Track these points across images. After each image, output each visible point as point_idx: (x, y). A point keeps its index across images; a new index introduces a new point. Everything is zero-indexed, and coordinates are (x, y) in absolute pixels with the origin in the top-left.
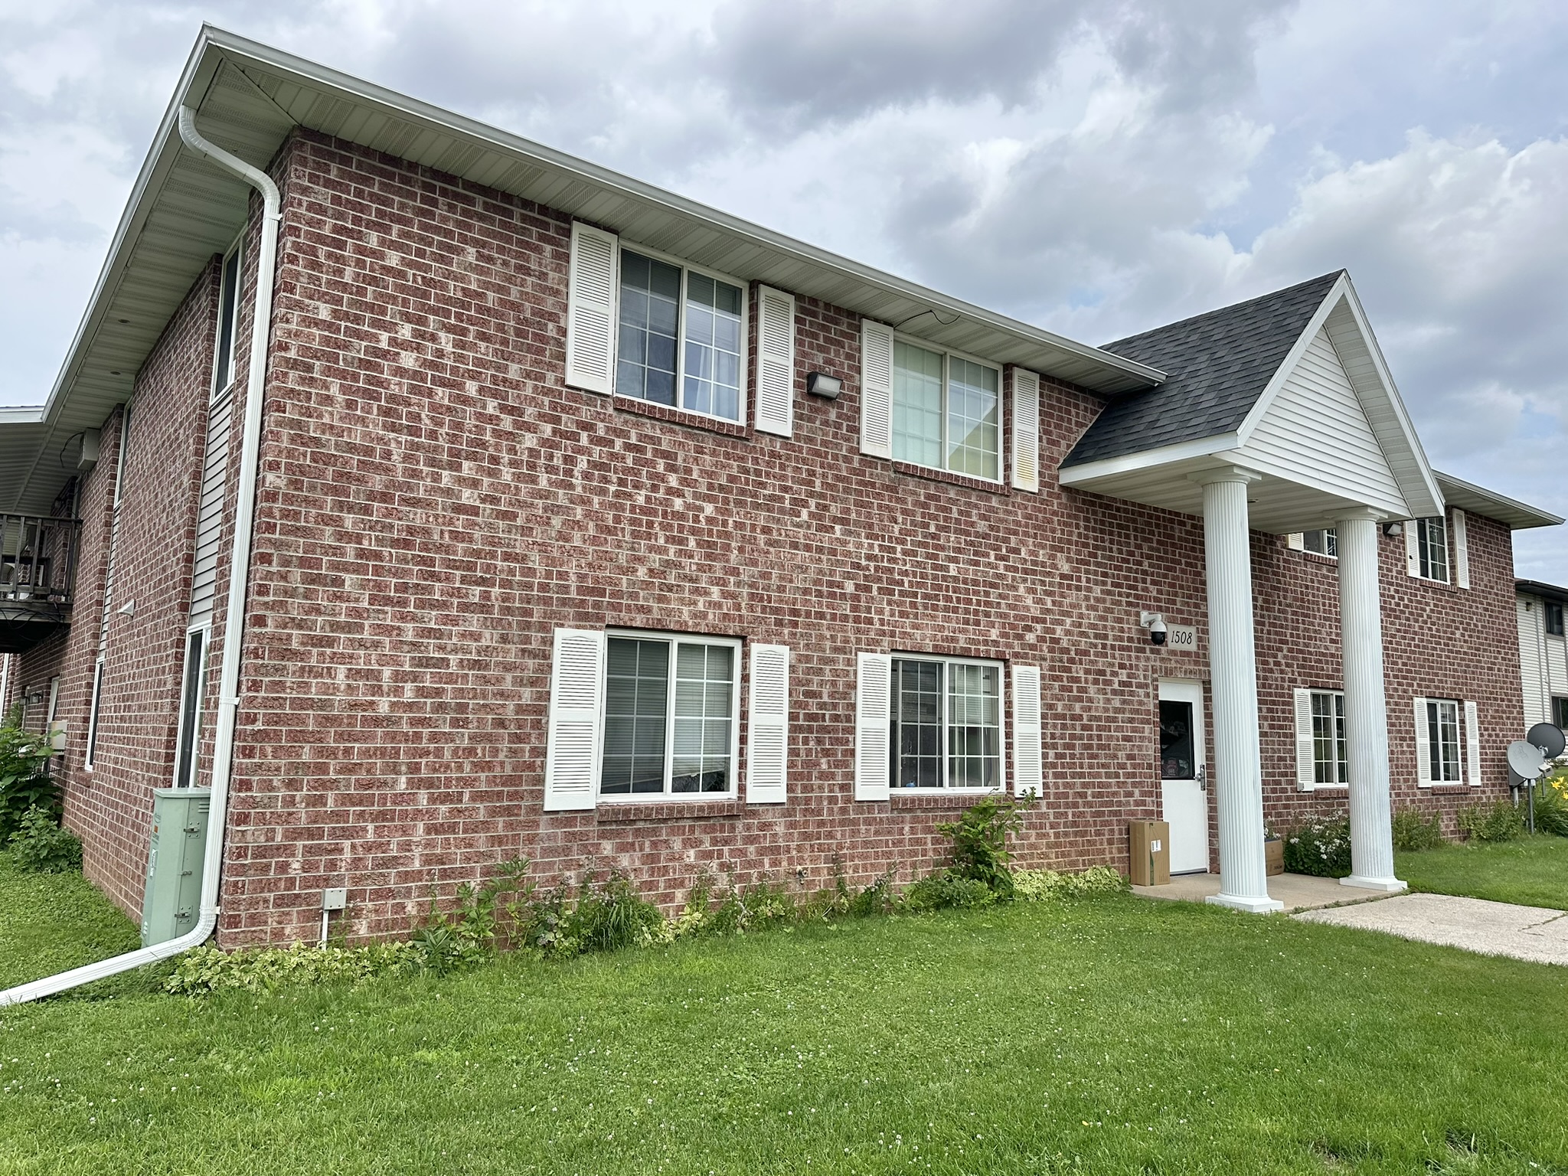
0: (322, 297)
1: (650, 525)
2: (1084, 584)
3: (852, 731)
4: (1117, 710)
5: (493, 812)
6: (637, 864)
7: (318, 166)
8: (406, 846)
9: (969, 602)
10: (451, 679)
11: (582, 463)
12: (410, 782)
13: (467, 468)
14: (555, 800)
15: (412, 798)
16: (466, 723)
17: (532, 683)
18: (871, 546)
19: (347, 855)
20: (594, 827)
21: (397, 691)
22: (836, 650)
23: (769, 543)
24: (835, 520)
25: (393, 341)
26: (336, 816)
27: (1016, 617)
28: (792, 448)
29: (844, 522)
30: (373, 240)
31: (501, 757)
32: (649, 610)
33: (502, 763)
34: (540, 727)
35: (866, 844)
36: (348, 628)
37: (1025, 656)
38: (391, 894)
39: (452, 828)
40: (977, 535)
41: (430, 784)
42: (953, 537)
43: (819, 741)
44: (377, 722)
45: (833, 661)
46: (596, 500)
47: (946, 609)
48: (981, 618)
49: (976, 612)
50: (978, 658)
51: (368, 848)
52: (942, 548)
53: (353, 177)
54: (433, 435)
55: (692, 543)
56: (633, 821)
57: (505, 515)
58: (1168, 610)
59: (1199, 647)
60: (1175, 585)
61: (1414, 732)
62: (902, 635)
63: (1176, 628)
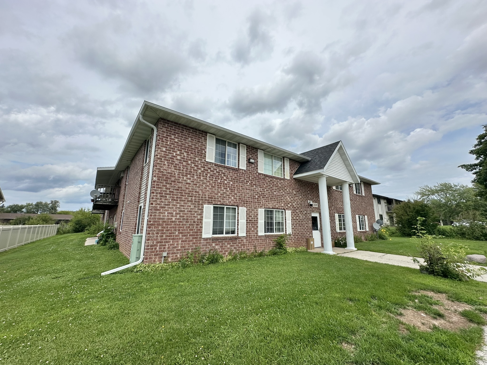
0: (164, 147)
1: (221, 186)
2: (298, 196)
3: (258, 223)
4: (304, 218)
5: (193, 238)
6: (219, 248)
7: (164, 124)
8: (178, 244)
9: (278, 199)
10: (185, 214)
11: (209, 175)
12: (178, 233)
13: (189, 176)
14: (204, 236)
15: (179, 236)
16: (188, 222)
17: (200, 215)
18: (260, 189)
19: (167, 246)
20: (211, 241)
21: (176, 216)
22: (254, 208)
23: (242, 189)
25: (176, 154)
26: (165, 239)
27: (286, 202)
28: (246, 172)
29: (256, 185)
30: (173, 137)
31: (194, 228)
32: (221, 201)
33: (195, 229)
34: (201, 223)
35: (260, 243)
36: (167, 205)
37: (288, 209)
38: (175, 253)
39: (186, 241)
40: (279, 187)
41: (182, 233)
42: (275, 187)
43: (252, 225)
44: (173, 222)
45: (254, 210)
46: (211, 181)
47: (274, 200)
48: (280, 202)
50: (280, 209)
51: (171, 245)
52: (273, 189)
53: (169, 126)
54: (183, 170)
55: (228, 189)
56: (218, 240)
57: (195, 184)
58: (313, 200)
59: (318, 206)
60: (314, 196)
61: (356, 221)
62: (266, 205)
63: (314, 203)
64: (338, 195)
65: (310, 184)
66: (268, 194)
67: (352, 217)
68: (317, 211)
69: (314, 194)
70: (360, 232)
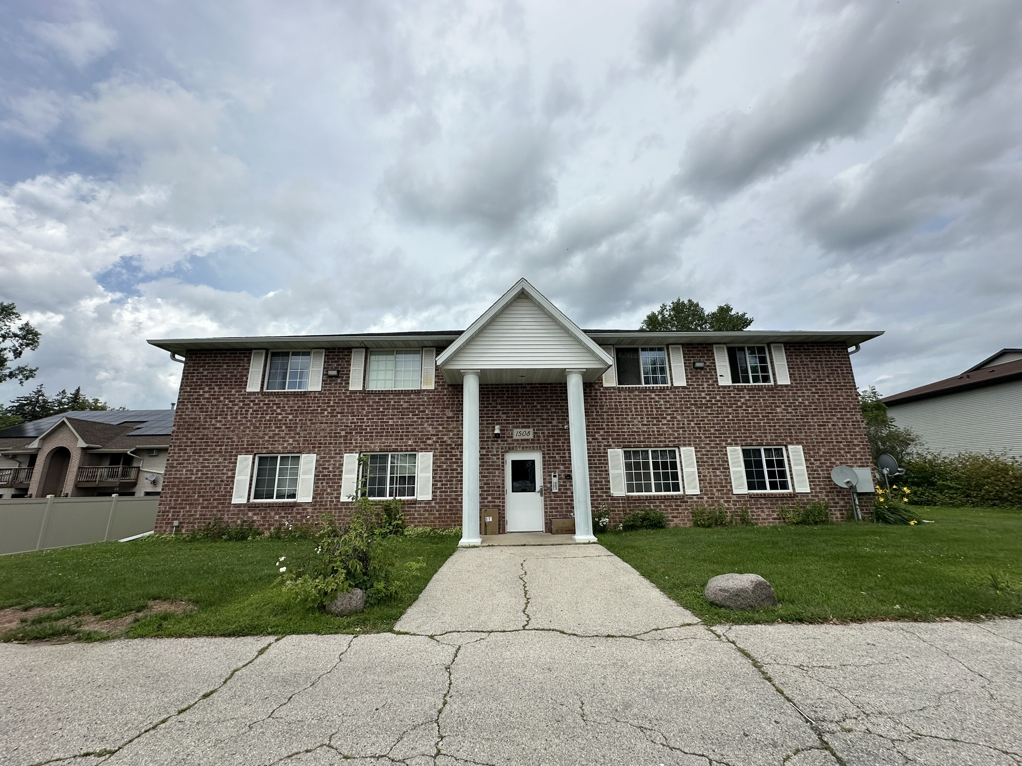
0: (188, 386)
1: (270, 424)
3: (341, 479)
6: (259, 519)
7: (190, 357)
8: (196, 512)
9: (399, 432)
10: (210, 470)
11: (251, 411)
12: (198, 496)
13: (219, 418)
14: (235, 501)
15: (198, 500)
16: (213, 481)
17: (232, 470)
18: (353, 419)
19: (182, 513)
20: (246, 508)
21: (197, 474)
22: (336, 454)
24: (338, 413)
25: (204, 392)
27: (422, 435)
28: (323, 394)
29: (342, 413)
30: (201, 370)
31: (222, 490)
32: (268, 448)
34: (233, 482)
36: (187, 460)
38: (191, 523)
39: (208, 508)
40: (403, 409)
41: (203, 496)
42: (391, 411)
43: (327, 483)
44: (192, 482)
45: (335, 457)
46: (254, 420)
47: (386, 436)
48: (405, 438)
49: (401, 435)
50: (403, 451)
51: (187, 512)
52: (386, 415)
53: (201, 357)
54: (211, 412)
55: (284, 427)
56: (259, 507)
57: (228, 428)
58: (514, 423)
59: (534, 437)
60: (518, 413)
61: (728, 465)
62: (366, 446)
63: (519, 430)
64: (631, 399)
65: (508, 388)
66: (372, 426)
67: (703, 455)
68: (527, 447)
69: (520, 410)
70: (751, 496)
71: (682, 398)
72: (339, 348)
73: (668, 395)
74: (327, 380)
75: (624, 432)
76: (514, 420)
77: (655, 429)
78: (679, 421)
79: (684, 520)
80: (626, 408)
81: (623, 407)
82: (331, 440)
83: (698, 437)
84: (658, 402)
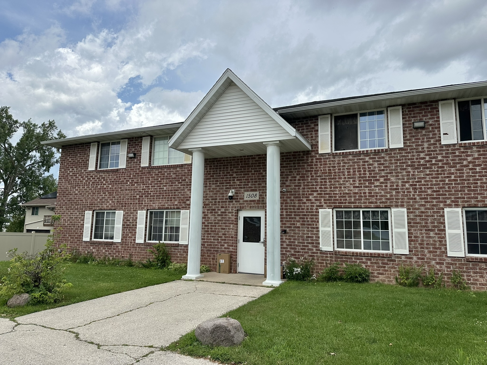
0: (63, 168)
1: (100, 191)
2: (208, 185)
3: (136, 228)
6: (96, 251)
7: (64, 150)
8: (68, 245)
9: (169, 195)
11: (91, 183)
12: (68, 235)
13: (77, 188)
14: (84, 239)
15: (68, 238)
16: (75, 227)
17: (83, 220)
18: (143, 187)
20: (90, 244)
21: (68, 222)
22: (134, 211)
23: (121, 190)
24: (135, 183)
25: (70, 172)
27: (183, 198)
28: (127, 170)
29: (137, 183)
30: (68, 158)
31: (78, 232)
32: (99, 206)
34: (83, 227)
35: (138, 252)
36: (63, 214)
37: (186, 207)
39: (73, 242)
40: (172, 178)
42: (165, 180)
43: (129, 230)
44: (66, 227)
45: (133, 213)
47: (162, 198)
48: (173, 199)
49: (171, 198)
50: (171, 209)
51: (64, 244)
52: (162, 184)
53: (67, 150)
54: (73, 184)
55: (107, 193)
56: (95, 244)
57: (81, 194)
58: (245, 188)
59: (260, 198)
60: (248, 179)
61: (445, 226)
62: (150, 206)
63: (248, 193)
64: (345, 163)
65: (242, 159)
66: (154, 191)
67: (416, 216)
68: (253, 207)
69: (250, 177)
70: (468, 260)
71: (398, 160)
72: (136, 138)
73: (383, 158)
74: (129, 161)
75: (336, 194)
76: (245, 185)
77: (367, 191)
78: (393, 182)
79: (390, 278)
80: (340, 172)
81: (337, 171)
82: (131, 201)
83: (412, 199)
84: (372, 165)
